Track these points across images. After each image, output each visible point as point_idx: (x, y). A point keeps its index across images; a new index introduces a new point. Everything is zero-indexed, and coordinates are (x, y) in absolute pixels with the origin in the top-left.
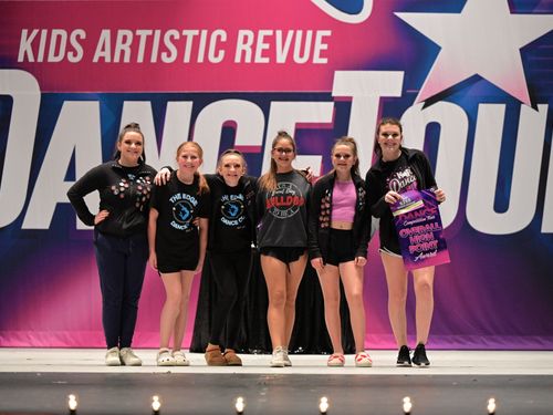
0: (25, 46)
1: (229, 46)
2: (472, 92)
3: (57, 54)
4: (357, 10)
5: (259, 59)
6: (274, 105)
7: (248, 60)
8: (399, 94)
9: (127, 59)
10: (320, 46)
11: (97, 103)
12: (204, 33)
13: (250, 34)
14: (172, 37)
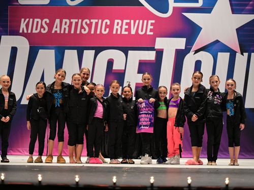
0: (23, 26)
1: (111, 27)
2: (215, 47)
3: (36, 29)
4: (166, 12)
5: (123, 32)
6: (130, 52)
7: (119, 33)
8: (184, 48)
9: (67, 32)
10: (150, 27)
11: (53, 51)
12: (100, 21)
13: (120, 21)
14: (86, 23)
